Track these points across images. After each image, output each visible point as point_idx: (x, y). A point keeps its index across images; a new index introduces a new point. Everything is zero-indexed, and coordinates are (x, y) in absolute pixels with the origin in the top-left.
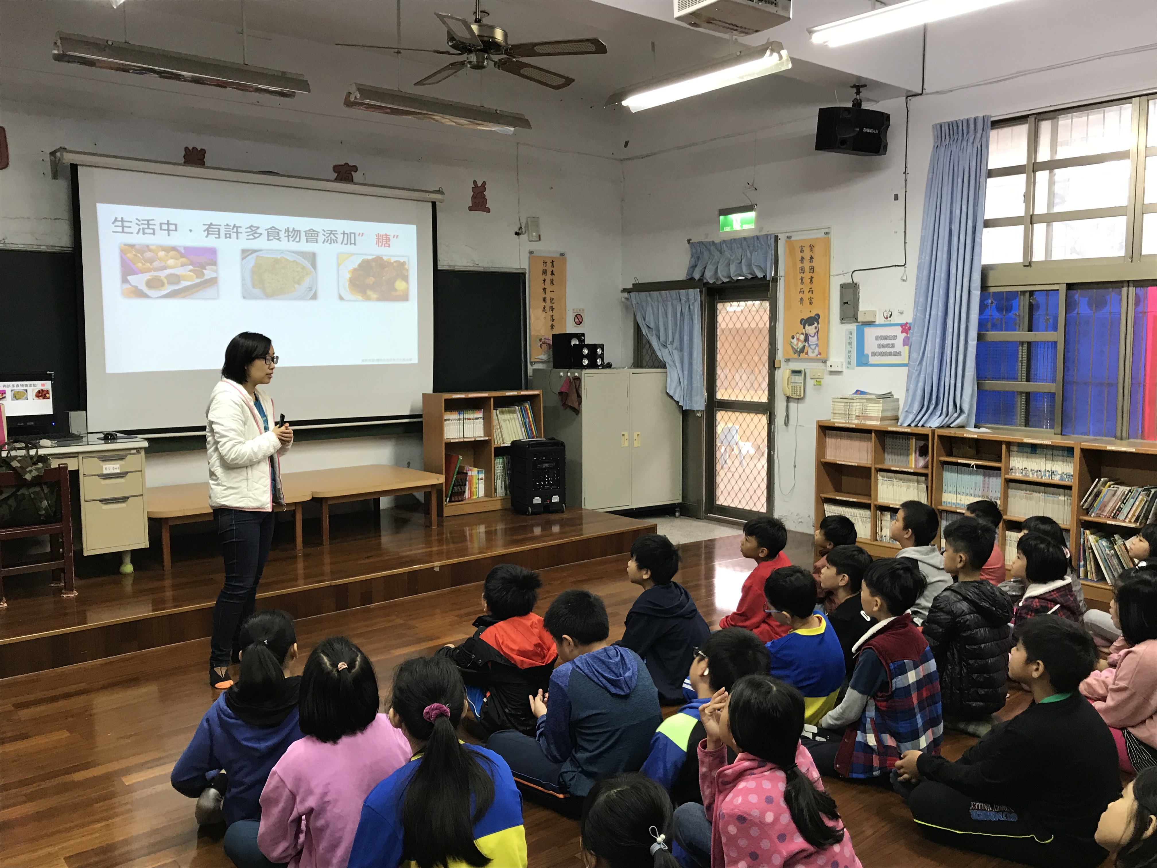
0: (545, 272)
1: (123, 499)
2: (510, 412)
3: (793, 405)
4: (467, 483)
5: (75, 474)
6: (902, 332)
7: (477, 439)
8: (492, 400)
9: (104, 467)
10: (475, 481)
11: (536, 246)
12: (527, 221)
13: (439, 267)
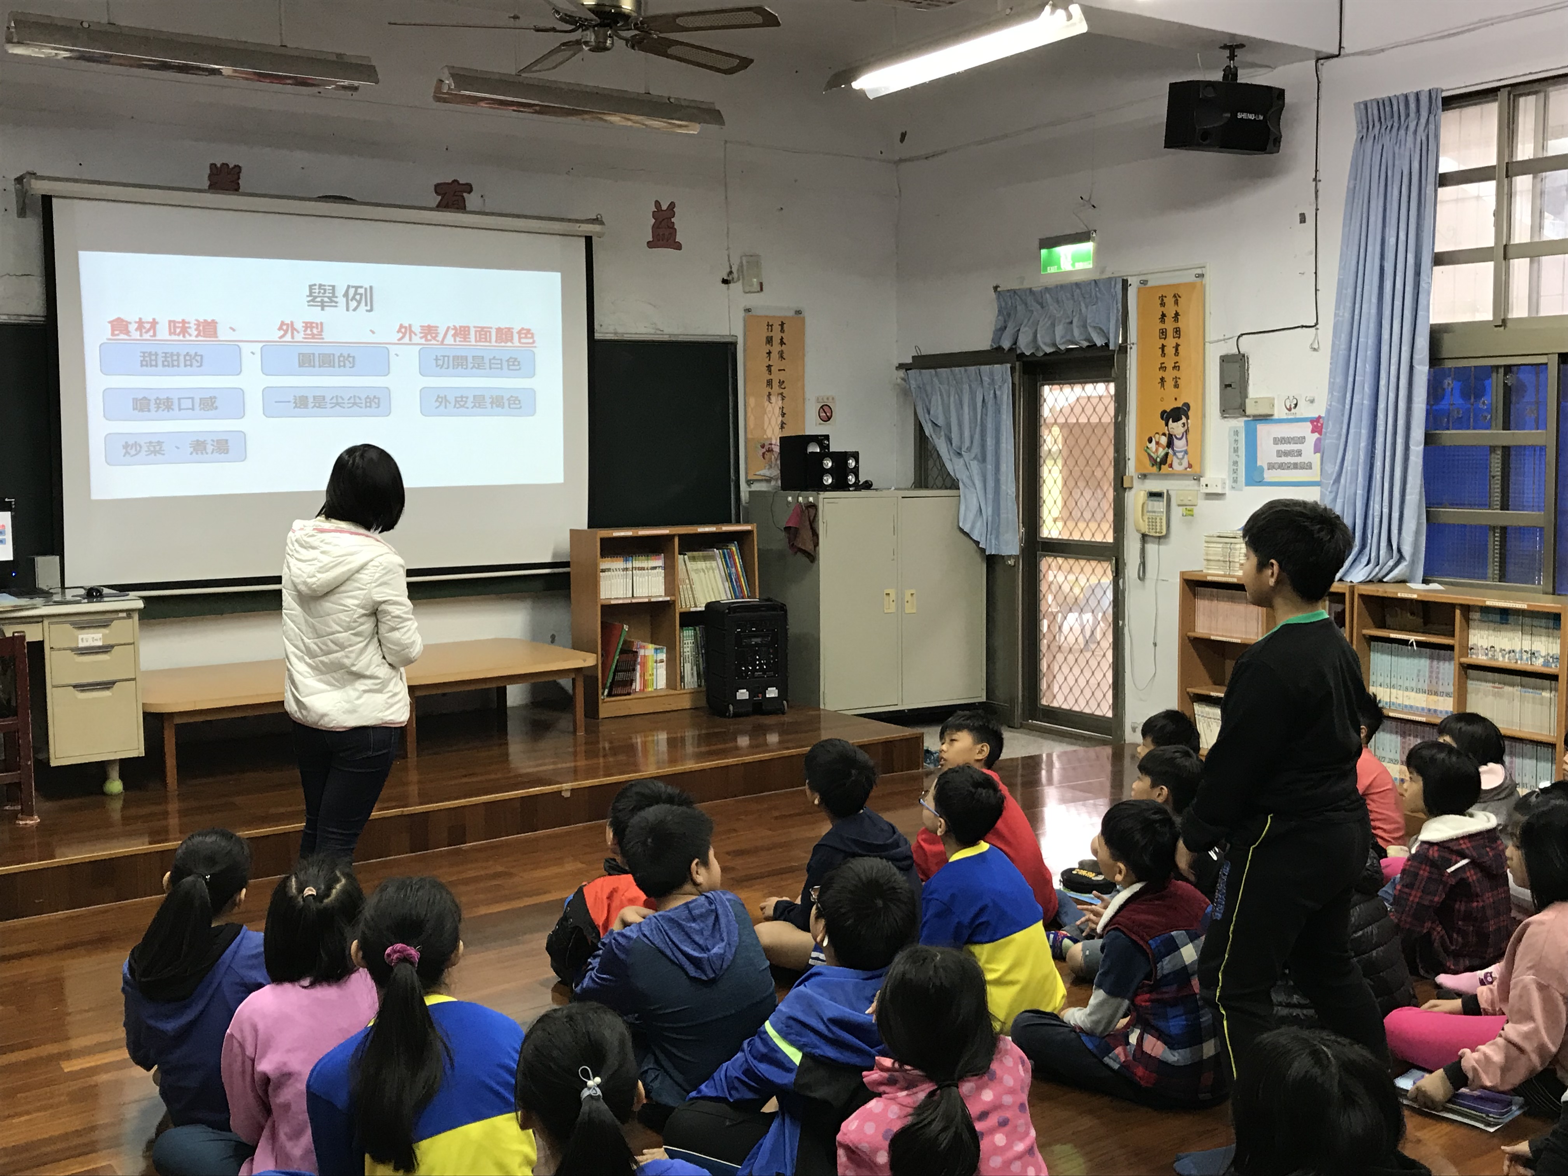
0: (769, 340)
1: (107, 685)
2: (705, 559)
3: (1151, 548)
4: (638, 667)
5: (38, 648)
6: (1313, 431)
7: (653, 600)
8: (676, 540)
9: (80, 637)
10: (650, 664)
11: (755, 301)
12: (741, 263)
13: (598, 336)
